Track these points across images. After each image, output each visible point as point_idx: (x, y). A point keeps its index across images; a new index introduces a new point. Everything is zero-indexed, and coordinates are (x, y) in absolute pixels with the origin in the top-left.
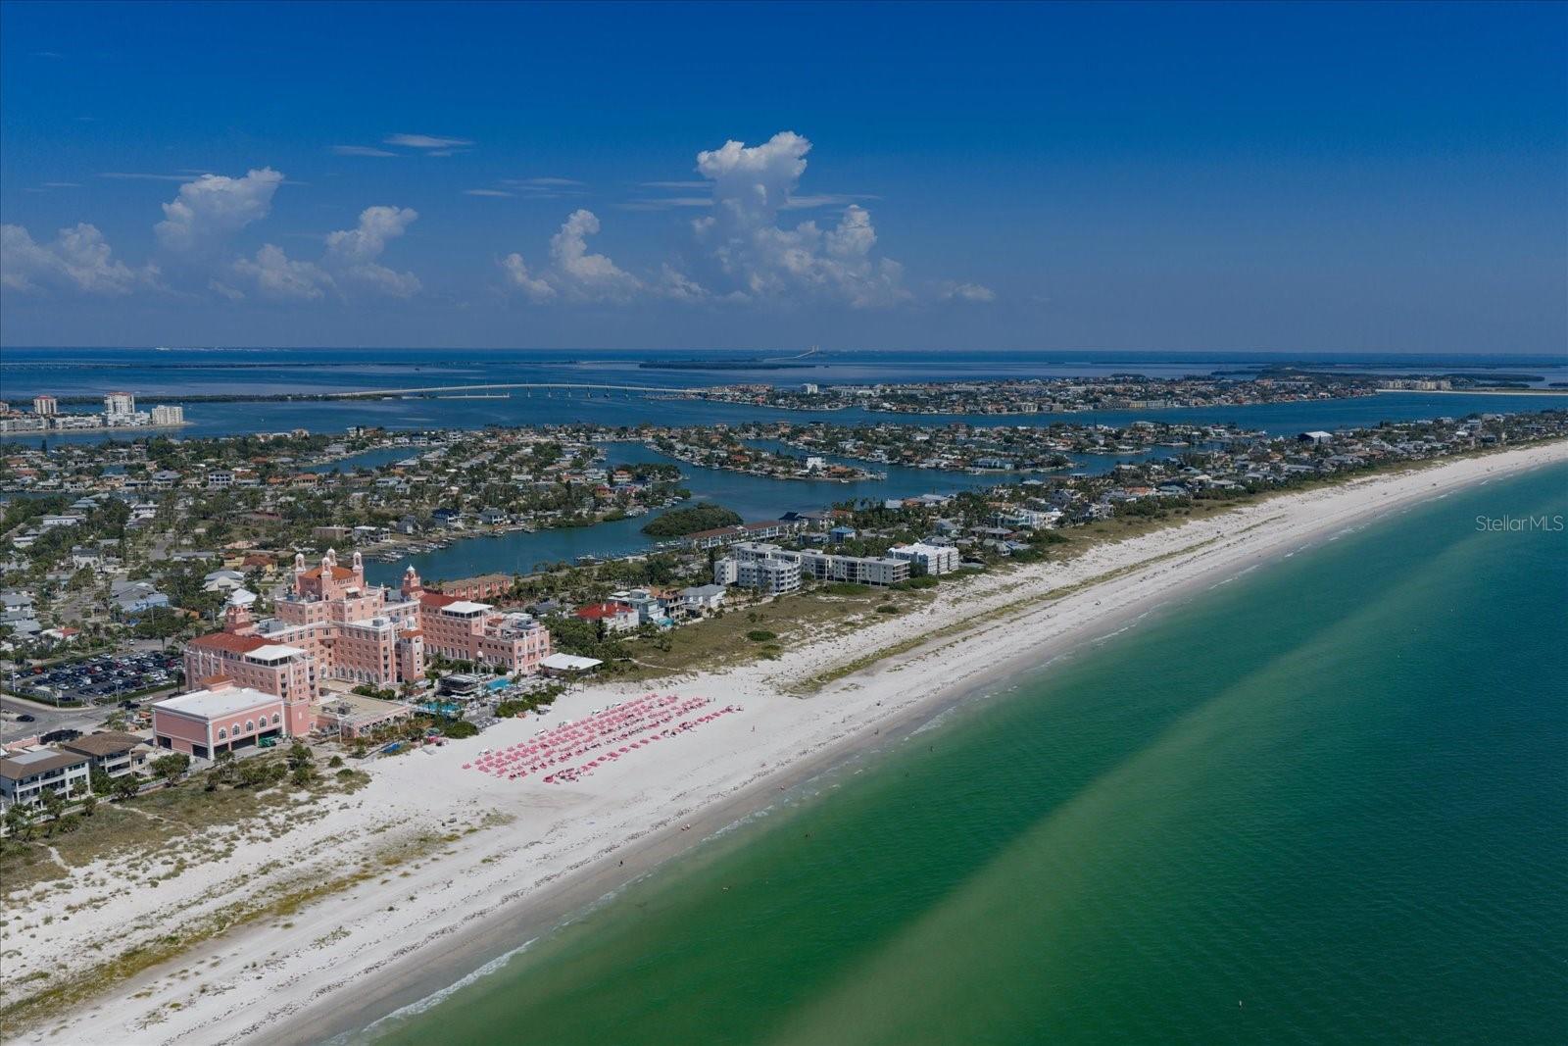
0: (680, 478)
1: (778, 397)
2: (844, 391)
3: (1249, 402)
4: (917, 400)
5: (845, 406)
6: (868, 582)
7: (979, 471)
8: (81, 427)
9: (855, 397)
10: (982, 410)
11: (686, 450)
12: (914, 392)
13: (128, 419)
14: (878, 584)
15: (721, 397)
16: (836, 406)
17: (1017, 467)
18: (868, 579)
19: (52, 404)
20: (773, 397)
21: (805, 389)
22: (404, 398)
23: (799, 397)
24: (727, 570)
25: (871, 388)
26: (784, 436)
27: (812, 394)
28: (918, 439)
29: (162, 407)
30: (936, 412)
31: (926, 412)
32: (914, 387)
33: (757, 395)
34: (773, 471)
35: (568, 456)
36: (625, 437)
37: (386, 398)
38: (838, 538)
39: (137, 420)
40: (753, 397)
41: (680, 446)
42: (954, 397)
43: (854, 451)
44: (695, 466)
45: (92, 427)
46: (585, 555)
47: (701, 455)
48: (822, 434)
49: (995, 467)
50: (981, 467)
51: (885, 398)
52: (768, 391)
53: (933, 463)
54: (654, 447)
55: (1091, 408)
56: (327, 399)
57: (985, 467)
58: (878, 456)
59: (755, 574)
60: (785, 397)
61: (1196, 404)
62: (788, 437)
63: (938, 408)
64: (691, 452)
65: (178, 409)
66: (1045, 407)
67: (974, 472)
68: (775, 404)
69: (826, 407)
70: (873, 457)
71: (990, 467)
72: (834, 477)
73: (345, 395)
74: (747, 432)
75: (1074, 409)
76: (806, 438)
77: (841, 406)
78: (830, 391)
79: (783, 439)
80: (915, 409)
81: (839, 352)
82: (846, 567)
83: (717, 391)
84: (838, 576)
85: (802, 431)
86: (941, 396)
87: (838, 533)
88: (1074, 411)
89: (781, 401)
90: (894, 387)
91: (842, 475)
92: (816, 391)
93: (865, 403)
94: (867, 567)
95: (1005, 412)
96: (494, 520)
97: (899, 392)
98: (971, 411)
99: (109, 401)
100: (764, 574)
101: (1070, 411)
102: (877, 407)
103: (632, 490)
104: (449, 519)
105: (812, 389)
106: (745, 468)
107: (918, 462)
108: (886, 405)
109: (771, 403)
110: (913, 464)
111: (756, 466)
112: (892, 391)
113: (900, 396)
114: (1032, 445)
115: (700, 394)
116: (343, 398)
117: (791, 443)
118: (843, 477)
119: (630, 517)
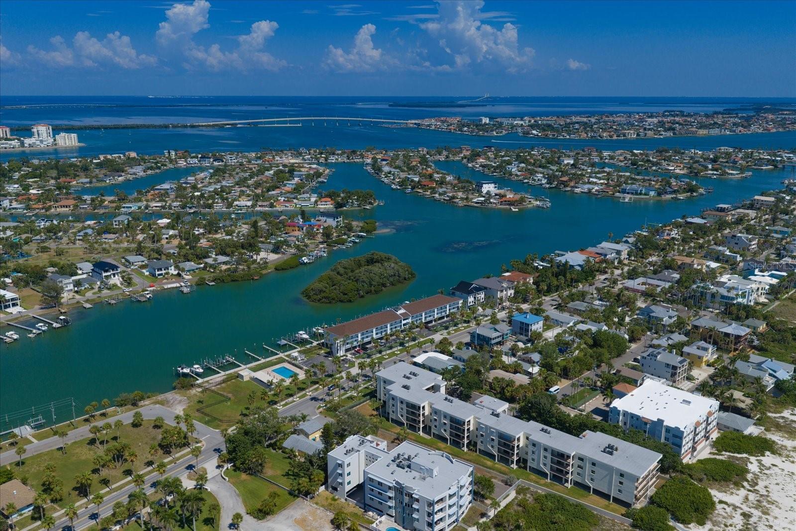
0: (376, 204)
1: (464, 126)
2: (506, 121)
3: (774, 130)
4: (553, 128)
5: (507, 132)
6: (587, 488)
7: (627, 198)
8: (6, 148)
9: (513, 126)
10: (600, 136)
11: (390, 173)
12: (549, 122)
13: (38, 143)
14: (606, 496)
15: (429, 126)
16: (501, 132)
17: (659, 194)
18: (588, 482)
19: (6, 132)
20: (461, 125)
21: (481, 120)
22: (239, 126)
23: (477, 126)
24: (347, 470)
25: (522, 120)
26: (465, 158)
27: (486, 124)
28: (566, 162)
29: (62, 134)
30: (568, 137)
31: (562, 137)
32: (548, 118)
33: (451, 125)
34: (453, 197)
35: (296, 179)
36: (352, 159)
37: (227, 126)
38: (521, 328)
39: (44, 143)
40: (448, 126)
41: (386, 169)
42: (577, 126)
43: (519, 173)
44: (393, 189)
45: (13, 148)
46: (190, 365)
47: (400, 178)
48: (493, 156)
49: (641, 194)
50: (628, 193)
51: (532, 127)
52: (458, 121)
53: (586, 188)
54: (369, 168)
55: (672, 135)
56: (192, 127)
57: (632, 194)
58: (539, 180)
59: (391, 494)
60: (468, 126)
61: (740, 131)
62: (468, 159)
63: (569, 135)
64: (393, 174)
65: (74, 136)
66: (642, 134)
67: (624, 198)
68: (462, 131)
69: (495, 133)
70: (534, 180)
71: (637, 194)
72: (505, 205)
73: (204, 124)
74: (440, 155)
75: (660, 135)
76: (481, 160)
77: (504, 132)
78: (496, 122)
79: (465, 161)
80: (554, 135)
81: (499, 97)
82: (549, 456)
83: (426, 122)
84: (534, 466)
85: (478, 155)
86: (567, 125)
87: (522, 323)
88: (661, 137)
89: (465, 129)
90: (536, 119)
91: (511, 203)
92: (488, 122)
93: (520, 130)
94: (588, 467)
95: (615, 137)
96: (157, 273)
97: (540, 122)
98: (592, 137)
99: (35, 130)
100: (406, 499)
101: (659, 137)
102: (528, 133)
103: (320, 226)
104: (104, 274)
105: (485, 120)
106: (431, 193)
107: (572, 187)
108: (534, 132)
109: (459, 130)
110: (569, 189)
111: (441, 190)
112: (535, 121)
113: (541, 125)
114: (654, 168)
115: (415, 124)
116: (202, 126)
117: (470, 165)
118: (513, 205)
119: (305, 264)
